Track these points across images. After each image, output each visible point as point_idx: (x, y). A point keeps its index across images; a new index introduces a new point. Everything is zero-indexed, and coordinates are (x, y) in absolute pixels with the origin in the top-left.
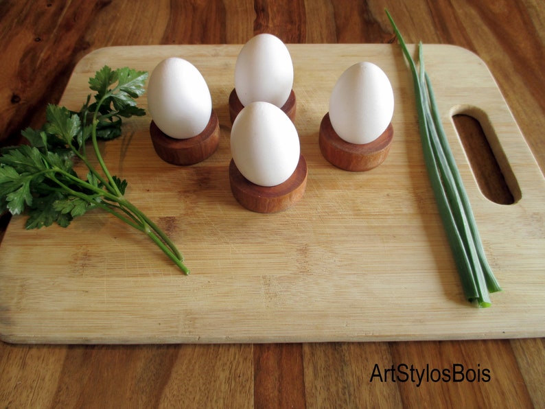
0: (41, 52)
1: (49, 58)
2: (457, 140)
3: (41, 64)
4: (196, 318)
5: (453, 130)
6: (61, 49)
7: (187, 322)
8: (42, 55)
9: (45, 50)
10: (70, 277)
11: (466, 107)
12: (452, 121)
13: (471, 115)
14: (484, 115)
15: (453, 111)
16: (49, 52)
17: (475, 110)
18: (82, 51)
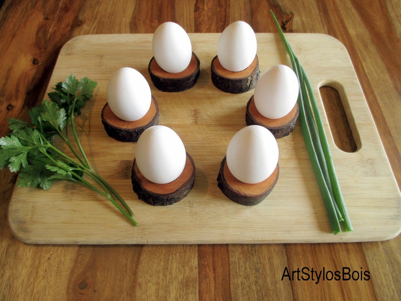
0: (49, 29)
1: (55, 32)
2: (322, 106)
3: (50, 36)
4: (145, 229)
5: (319, 99)
6: (63, 25)
7: (139, 231)
8: (51, 30)
9: (52, 26)
10: (64, 201)
11: (330, 81)
12: (319, 91)
13: (332, 86)
14: (342, 87)
15: (320, 85)
16: (55, 28)
17: (336, 83)
18: (77, 27)
